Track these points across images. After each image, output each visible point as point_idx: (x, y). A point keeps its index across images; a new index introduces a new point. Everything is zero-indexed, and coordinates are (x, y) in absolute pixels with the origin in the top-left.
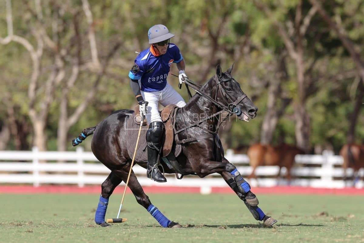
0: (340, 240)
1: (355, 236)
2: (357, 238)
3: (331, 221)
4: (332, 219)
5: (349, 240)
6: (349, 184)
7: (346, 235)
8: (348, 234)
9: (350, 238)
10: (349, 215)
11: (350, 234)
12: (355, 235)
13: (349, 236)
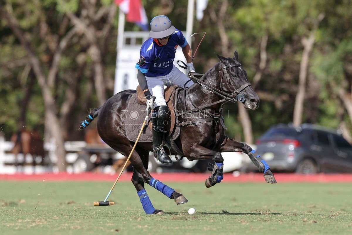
0: (11, 224)
1: (26, 221)
2: (28, 222)
3: (3, 206)
4: (3, 204)
5: (20, 224)
6: (20, 169)
7: (17, 220)
8: (19, 219)
9: (21, 223)
10: (20, 200)
11: (20, 219)
12: (26, 219)
13: (20, 221)
